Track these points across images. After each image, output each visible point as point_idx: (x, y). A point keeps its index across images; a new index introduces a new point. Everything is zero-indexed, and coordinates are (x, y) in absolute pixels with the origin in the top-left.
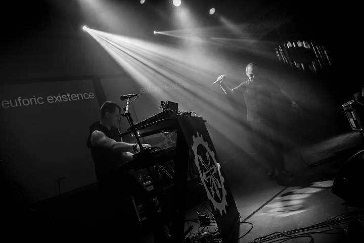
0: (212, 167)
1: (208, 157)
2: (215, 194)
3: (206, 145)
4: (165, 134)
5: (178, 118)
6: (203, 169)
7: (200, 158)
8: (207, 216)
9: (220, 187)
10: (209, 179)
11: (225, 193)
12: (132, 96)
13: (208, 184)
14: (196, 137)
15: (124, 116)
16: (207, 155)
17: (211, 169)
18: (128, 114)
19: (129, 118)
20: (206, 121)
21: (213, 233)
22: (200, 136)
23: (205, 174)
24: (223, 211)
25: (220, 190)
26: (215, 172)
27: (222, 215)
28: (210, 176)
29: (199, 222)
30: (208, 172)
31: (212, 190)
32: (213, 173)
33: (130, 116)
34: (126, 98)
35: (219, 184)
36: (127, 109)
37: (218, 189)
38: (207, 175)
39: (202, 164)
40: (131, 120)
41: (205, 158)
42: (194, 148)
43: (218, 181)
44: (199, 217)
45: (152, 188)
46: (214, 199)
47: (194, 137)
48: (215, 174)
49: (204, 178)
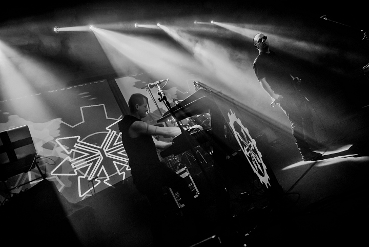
0: (249, 143)
1: (244, 133)
2: (258, 168)
3: (239, 122)
7: (238, 134)
9: (260, 162)
10: (250, 154)
11: (265, 167)
12: (160, 82)
15: (160, 101)
16: (242, 131)
17: (249, 145)
18: (165, 98)
19: (165, 101)
22: (233, 113)
23: (245, 149)
24: (268, 184)
25: (261, 164)
26: (252, 147)
27: (268, 187)
28: (249, 152)
30: (247, 147)
31: (255, 165)
32: (251, 149)
35: (258, 158)
36: (162, 93)
37: (259, 163)
39: (241, 140)
40: (168, 104)
41: (241, 134)
42: (232, 125)
43: (257, 156)
45: (187, 174)
46: (259, 172)
47: (229, 114)
48: (253, 149)
49: (246, 153)
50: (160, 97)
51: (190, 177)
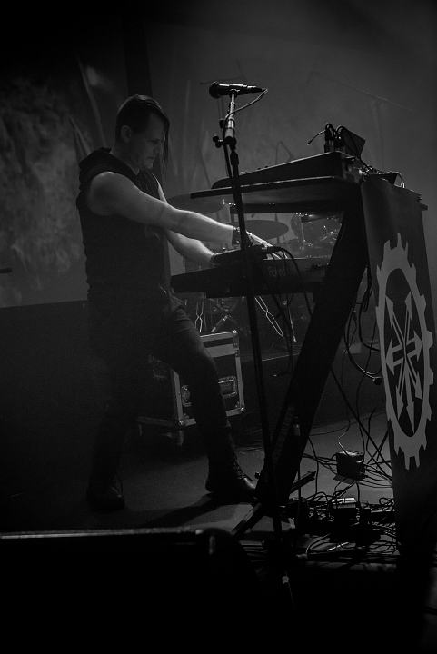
0: (412, 336)
1: (409, 308)
2: (404, 410)
3: (411, 275)
4: (305, 220)
5: (361, 181)
6: (391, 337)
7: (391, 304)
8: (361, 458)
9: (418, 395)
10: (397, 368)
11: (427, 412)
12: (243, 91)
13: (394, 380)
14: (393, 246)
15: (218, 145)
16: (408, 301)
17: (409, 342)
18: (231, 142)
19: (230, 151)
20: (425, 208)
21: (371, 506)
22: (404, 246)
23: (392, 350)
24: (412, 459)
25: (418, 404)
26: (416, 352)
27: (408, 468)
28: (400, 361)
29: (335, 467)
30: (399, 348)
31: (399, 398)
32: (410, 355)
33: (233, 148)
34: (227, 92)
35: (417, 386)
36: (230, 124)
37: (414, 399)
38: (397, 356)
39: (392, 323)
40: (233, 160)
41: (400, 310)
42: (382, 276)
43: (417, 377)
44: (337, 455)
45: (231, 350)
46: (400, 421)
47: (387, 244)
48: (414, 358)
49: (387, 362)
50: (219, 133)
51: (238, 360)
